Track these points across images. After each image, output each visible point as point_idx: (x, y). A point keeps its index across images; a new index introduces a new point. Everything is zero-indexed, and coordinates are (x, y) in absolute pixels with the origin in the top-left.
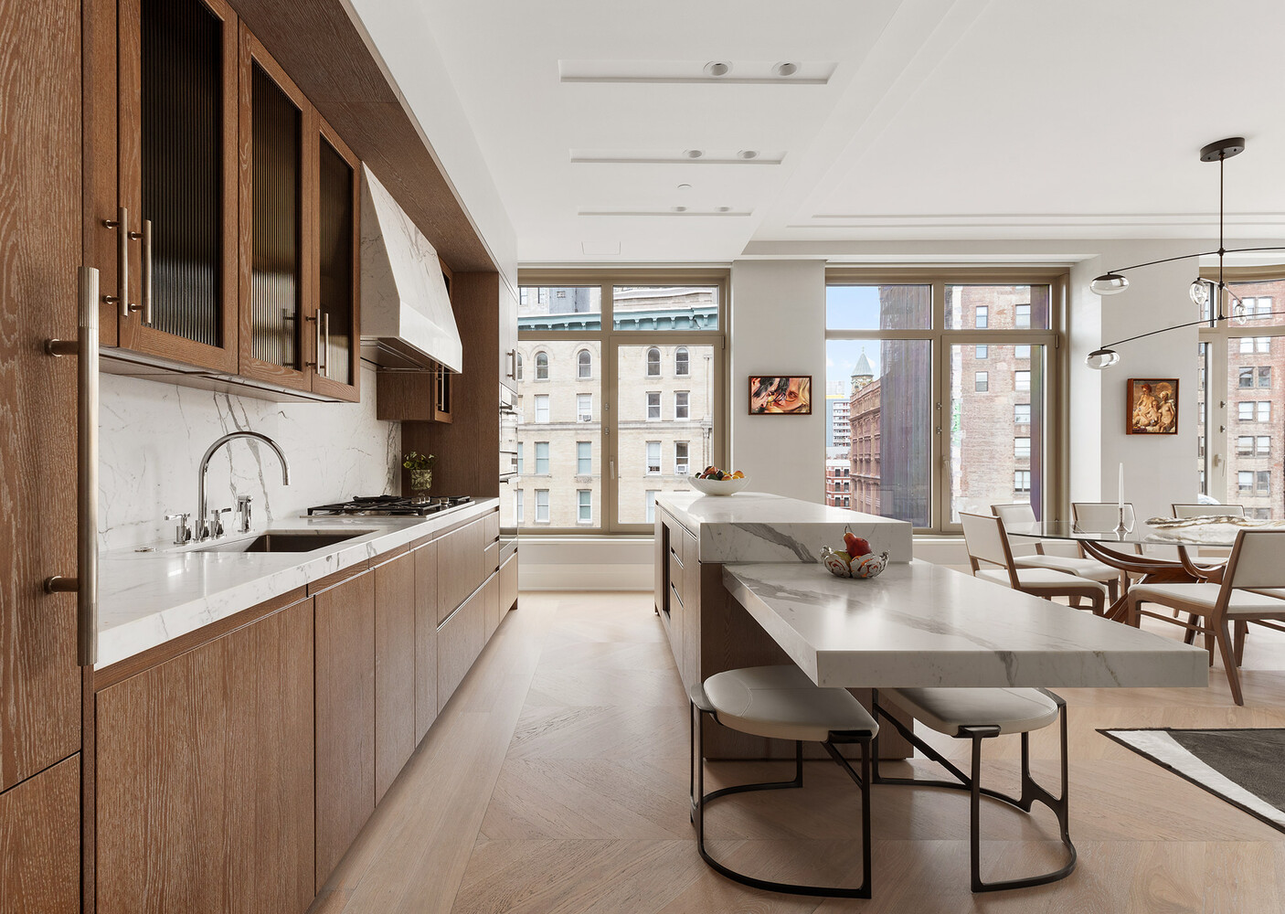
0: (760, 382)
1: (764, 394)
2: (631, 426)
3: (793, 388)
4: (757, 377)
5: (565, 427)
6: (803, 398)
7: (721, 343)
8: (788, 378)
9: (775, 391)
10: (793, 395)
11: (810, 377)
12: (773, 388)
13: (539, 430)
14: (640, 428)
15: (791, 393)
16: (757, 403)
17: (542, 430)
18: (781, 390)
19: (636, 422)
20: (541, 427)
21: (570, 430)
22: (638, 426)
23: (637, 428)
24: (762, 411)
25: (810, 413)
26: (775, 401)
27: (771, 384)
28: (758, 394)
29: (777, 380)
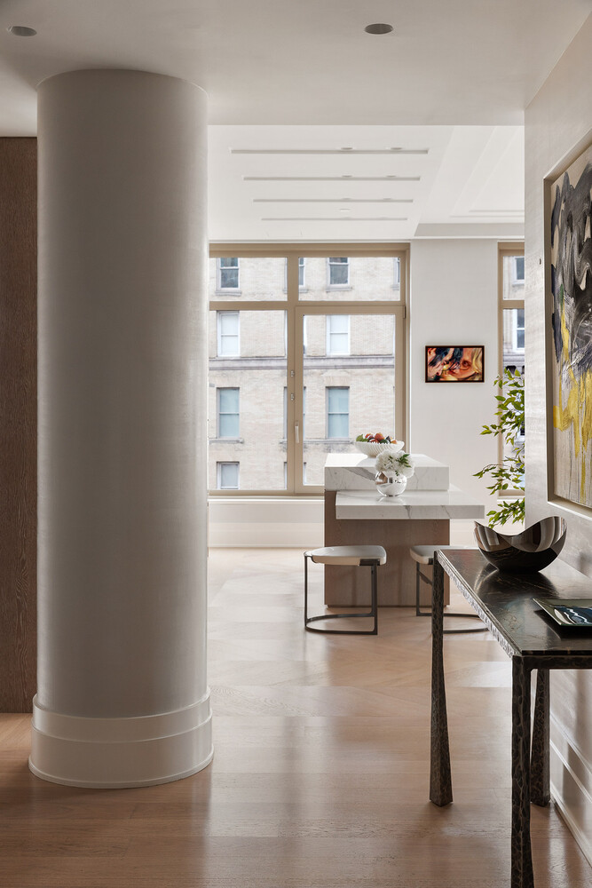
0: (436, 352)
1: (439, 363)
2: (369, 362)
3: (466, 357)
4: (433, 347)
5: (264, 364)
6: (476, 367)
7: (402, 313)
8: (461, 348)
9: (450, 360)
10: (467, 364)
11: (483, 347)
12: (448, 358)
13: (223, 369)
14: (383, 366)
15: (465, 362)
16: (433, 371)
17: (229, 369)
18: (456, 359)
19: (377, 356)
20: (227, 364)
21: (271, 368)
22: (380, 362)
23: (378, 366)
24: (437, 379)
25: (483, 381)
26: (450, 369)
27: (446, 354)
28: (433, 363)
29: (452, 350)
